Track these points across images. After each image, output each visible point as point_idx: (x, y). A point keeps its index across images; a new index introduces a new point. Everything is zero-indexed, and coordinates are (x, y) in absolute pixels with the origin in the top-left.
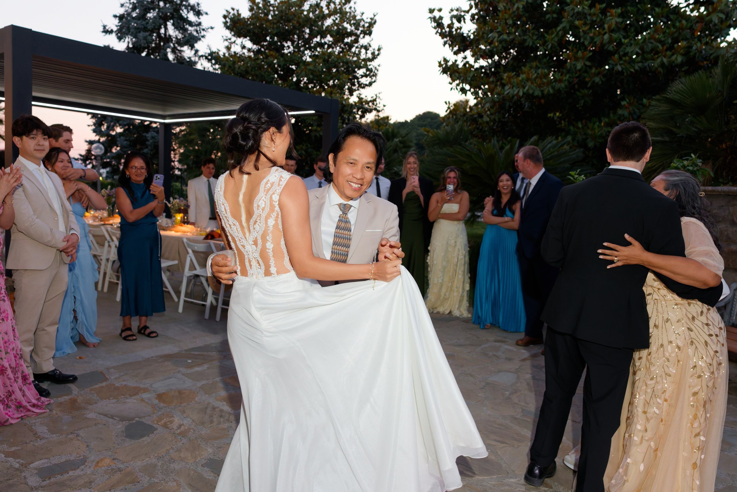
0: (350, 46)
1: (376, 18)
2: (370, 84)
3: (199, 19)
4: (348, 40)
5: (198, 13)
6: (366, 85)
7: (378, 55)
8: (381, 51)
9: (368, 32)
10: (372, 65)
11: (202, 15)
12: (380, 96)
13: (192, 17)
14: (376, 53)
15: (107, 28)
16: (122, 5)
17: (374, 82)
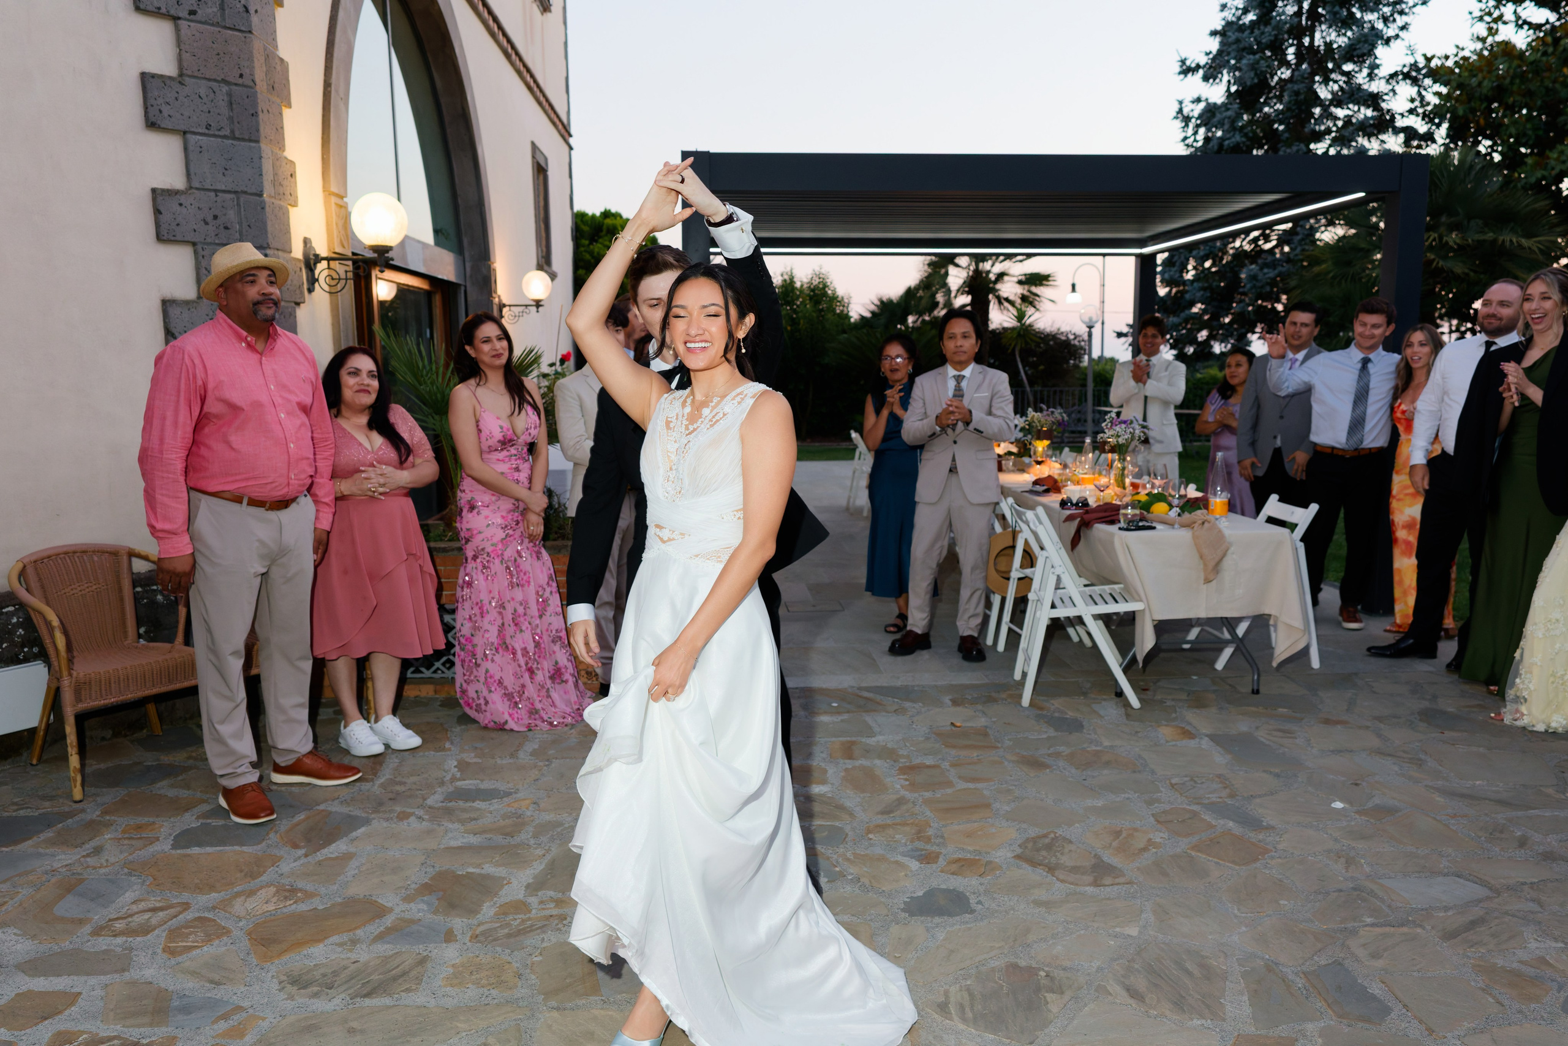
15: (1188, 63)
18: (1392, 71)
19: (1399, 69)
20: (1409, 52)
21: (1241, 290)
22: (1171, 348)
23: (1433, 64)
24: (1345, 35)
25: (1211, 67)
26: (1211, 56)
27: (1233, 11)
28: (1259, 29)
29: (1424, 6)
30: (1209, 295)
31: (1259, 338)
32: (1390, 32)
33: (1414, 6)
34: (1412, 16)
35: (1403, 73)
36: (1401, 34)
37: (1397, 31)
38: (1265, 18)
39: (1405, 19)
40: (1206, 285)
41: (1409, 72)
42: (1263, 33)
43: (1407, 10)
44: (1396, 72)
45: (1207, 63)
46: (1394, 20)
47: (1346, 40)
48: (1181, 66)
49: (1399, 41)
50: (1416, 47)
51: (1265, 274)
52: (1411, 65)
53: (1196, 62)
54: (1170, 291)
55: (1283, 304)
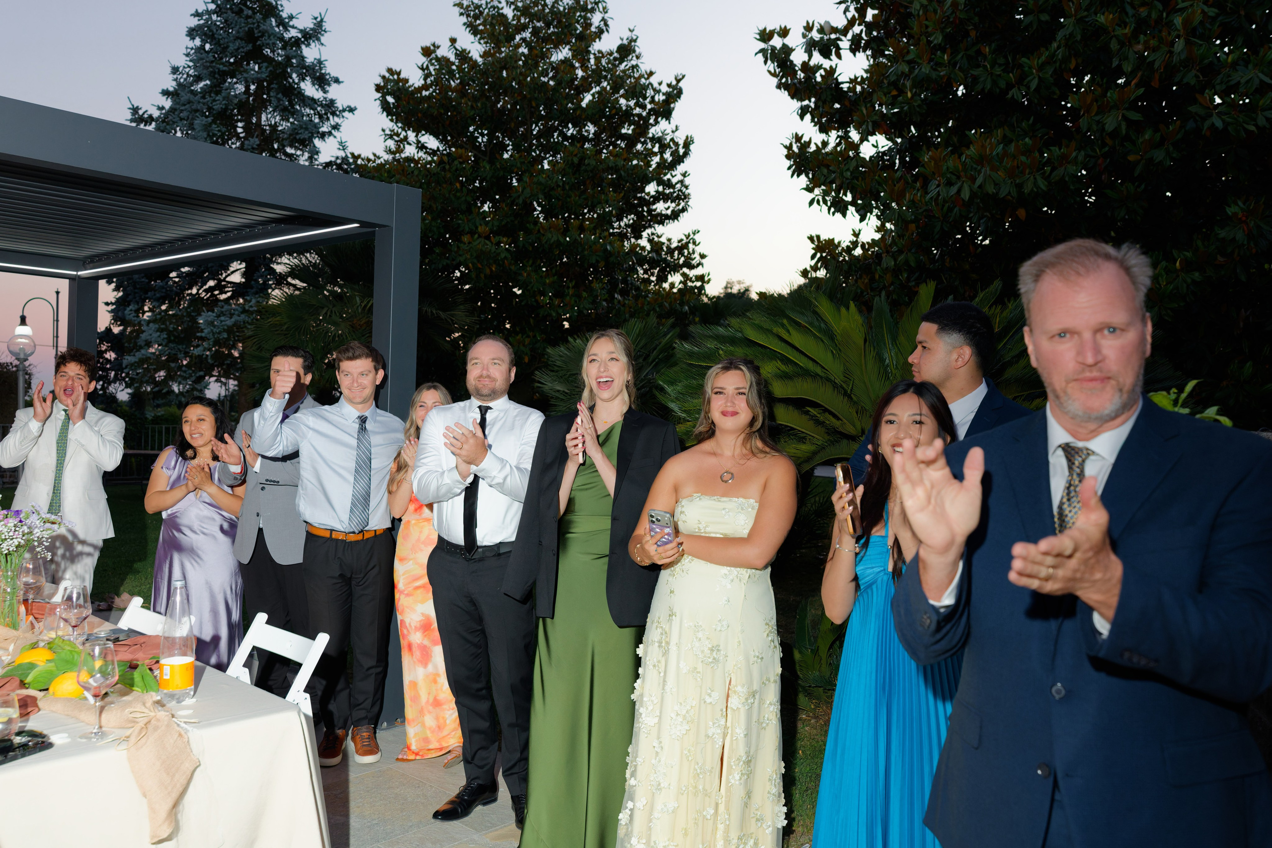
0: (631, 141)
1: (681, 84)
2: (675, 216)
3: (325, 92)
4: (627, 130)
5: (322, 81)
6: (667, 217)
7: (686, 154)
8: (692, 147)
9: (665, 111)
10: (675, 176)
11: (329, 85)
12: (697, 238)
13: (309, 89)
14: (681, 151)
15: (141, 112)
16: (175, 70)
17: (684, 210)
18: (328, 160)
19: (333, 159)
20: (341, 148)
21: (199, 334)
22: (126, 387)
23: (359, 162)
24: (288, 120)
25: (163, 121)
26: (164, 111)
27: (185, 76)
28: (210, 96)
29: (351, 113)
30: (165, 336)
31: (216, 381)
32: (325, 129)
33: (344, 110)
34: (342, 119)
35: (336, 164)
36: (333, 131)
37: (330, 129)
38: (216, 88)
39: (336, 119)
40: (163, 326)
41: (340, 164)
42: (214, 100)
43: (338, 113)
44: (331, 162)
45: (159, 117)
46: (328, 119)
47: (289, 124)
48: (133, 114)
49: (331, 138)
50: (347, 144)
51: (221, 321)
52: (343, 159)
53: (149, 113)
54: (124, 330)
55: (239, 350)
